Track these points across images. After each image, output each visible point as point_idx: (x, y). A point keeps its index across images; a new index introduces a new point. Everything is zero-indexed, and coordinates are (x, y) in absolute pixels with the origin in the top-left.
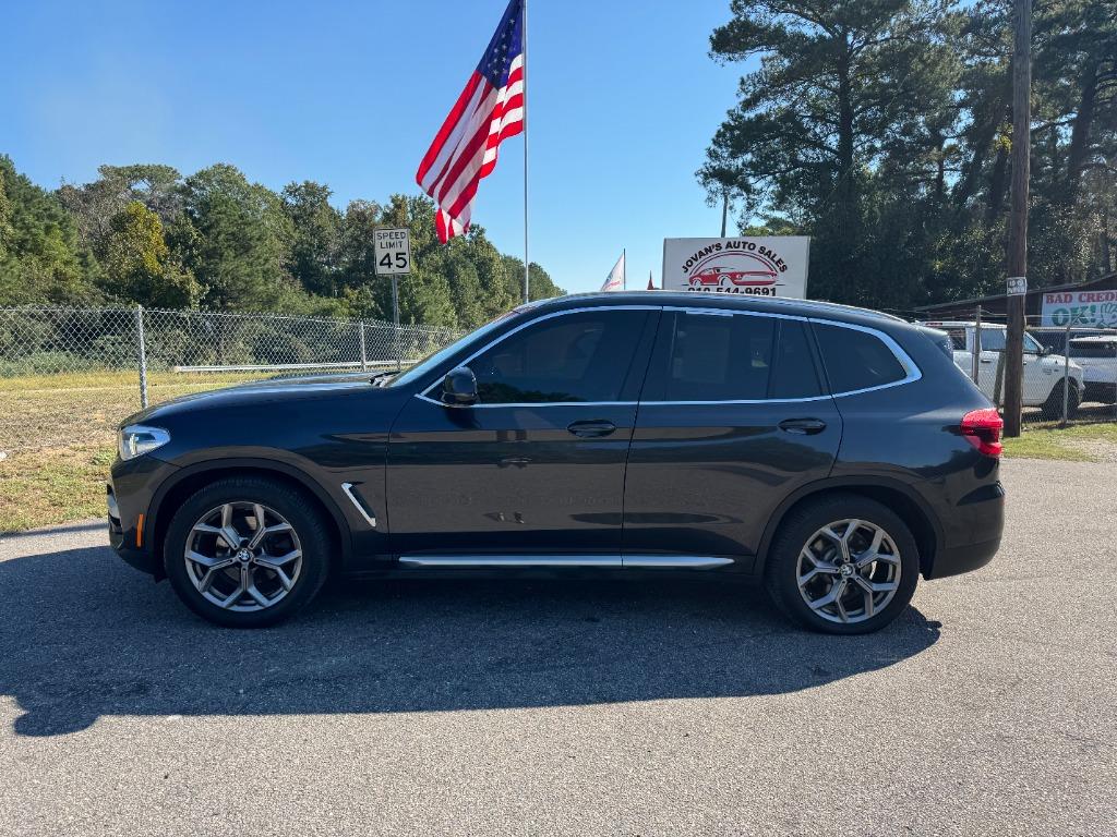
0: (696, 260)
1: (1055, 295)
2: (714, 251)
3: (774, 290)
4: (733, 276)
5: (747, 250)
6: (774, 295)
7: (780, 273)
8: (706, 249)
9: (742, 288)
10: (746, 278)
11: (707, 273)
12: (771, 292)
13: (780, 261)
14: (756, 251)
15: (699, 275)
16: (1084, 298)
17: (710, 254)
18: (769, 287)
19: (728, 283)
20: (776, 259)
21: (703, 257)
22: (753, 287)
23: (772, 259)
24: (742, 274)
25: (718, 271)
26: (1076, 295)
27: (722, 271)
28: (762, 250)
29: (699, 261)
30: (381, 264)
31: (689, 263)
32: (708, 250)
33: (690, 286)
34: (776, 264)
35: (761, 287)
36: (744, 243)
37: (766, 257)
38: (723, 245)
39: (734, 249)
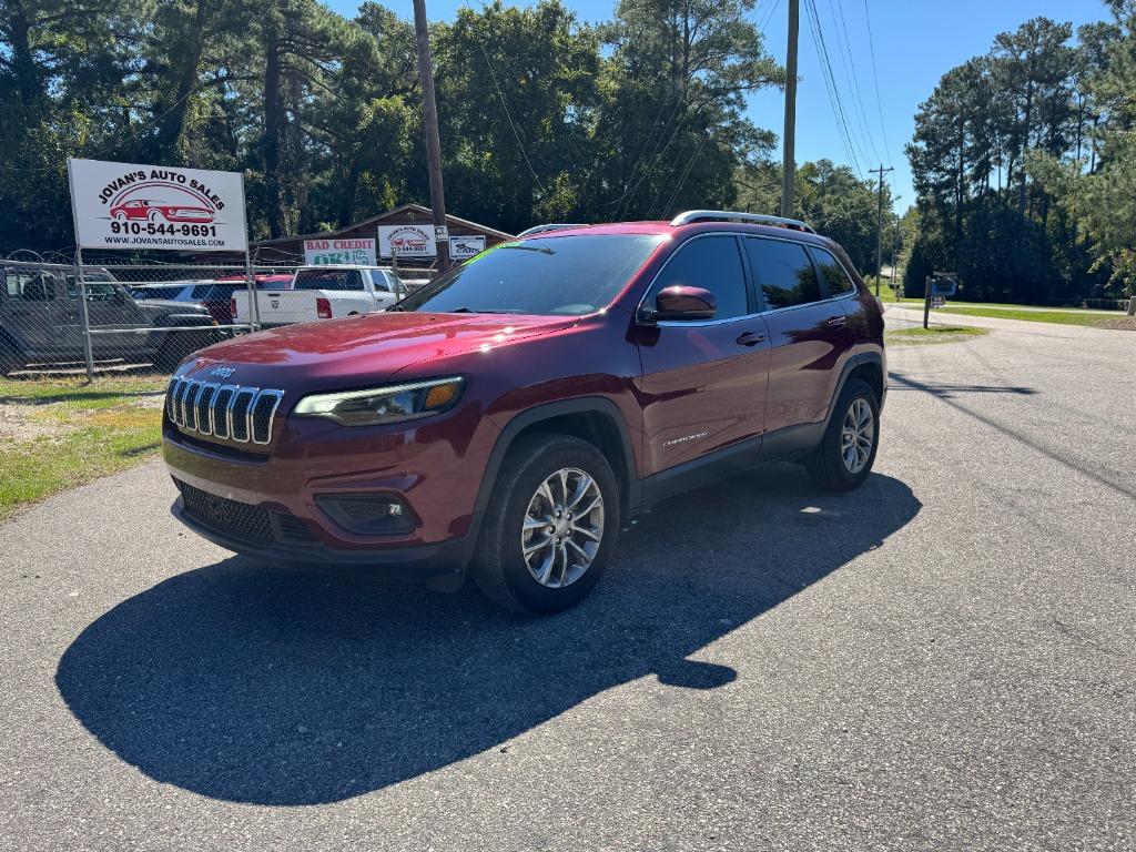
0: (116, 189)
1: (314, 242)
2: (137, 178)
3: (213, 228)
4: (165, 211)
5: (176, 181)
6: (214, 235)
7: (217, 210)
8: (126, 177)
9: (178, 225)
10: (179, 213)
11: (132, 206)
12: (210, 231)
13: (215, 197)
15: (123, 207)
16: (339, 245)
17: (132, 183)
18: (209, 225)
19: (159, 219)
20: (211, 195)
21: (124, 187)
22: (190, 225)
23: (206, 194)
24: (176, 209)
25: (146, 203)
26: (331, 242)
27: (150, 204)
28: (194, 183)
29: (120, 190)
31: (108, 192)
32: (130, 178)
33: (113, 220)
34: (212, 199)
35: (200, 225)
36: (173, 175)
37: (199, 192)
38: (148, 174)
39: (161, 180)
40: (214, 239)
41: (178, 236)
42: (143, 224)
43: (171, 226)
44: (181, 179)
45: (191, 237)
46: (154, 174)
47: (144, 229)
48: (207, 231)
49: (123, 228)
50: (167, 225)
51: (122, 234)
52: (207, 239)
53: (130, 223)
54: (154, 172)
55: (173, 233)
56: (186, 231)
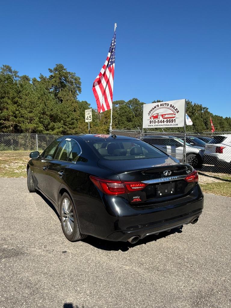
0: (152, 111)
2: (157, 107)
3: (175, 120)
4: (162, 116)
5: (166, 106)
6: (175, 122)
7: (177, 114)
8: (154, 107)
9: (165, 120)
10: (166, 116)
11: (155, 115)
12: (174, 121)
14: (169, 106)
15: (153, 116)
17: (156, 109)
18: (174, 119)
19: (161, 119)
20: (175, 109)
21: (154, 110)
22: (168, 119)
23: (174, 109)
24: (165, 115)
25: (158, 114)
27: (159, 114)
28: (171, 105)
30: (87, 119)
31: (150, 112)
32: (155, 107)
33: (150, 120)
34: (175, 110)
35: (171, 119)
36: (166, 104)
37: (172, 108)
38: (159, 105)
39: (162, 106)
40: (175, 123)
41: (165, 123)
42: (157, 121)
43: (164, 120)
44: (168, 105)
45: (168, 123)
46: (161, 105)
47: (157, 122)
48: (173, 121)
49: (152, 122)
50: (163, 120)
51: (152, 124)
52: (173, 123)
53: (154, 120)
54: (161, 104)
55: (164, 122)
56: (167, 121)
